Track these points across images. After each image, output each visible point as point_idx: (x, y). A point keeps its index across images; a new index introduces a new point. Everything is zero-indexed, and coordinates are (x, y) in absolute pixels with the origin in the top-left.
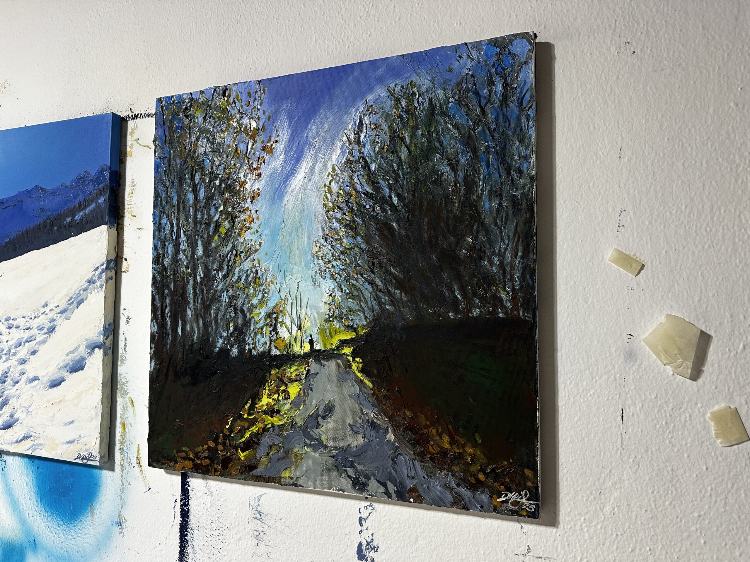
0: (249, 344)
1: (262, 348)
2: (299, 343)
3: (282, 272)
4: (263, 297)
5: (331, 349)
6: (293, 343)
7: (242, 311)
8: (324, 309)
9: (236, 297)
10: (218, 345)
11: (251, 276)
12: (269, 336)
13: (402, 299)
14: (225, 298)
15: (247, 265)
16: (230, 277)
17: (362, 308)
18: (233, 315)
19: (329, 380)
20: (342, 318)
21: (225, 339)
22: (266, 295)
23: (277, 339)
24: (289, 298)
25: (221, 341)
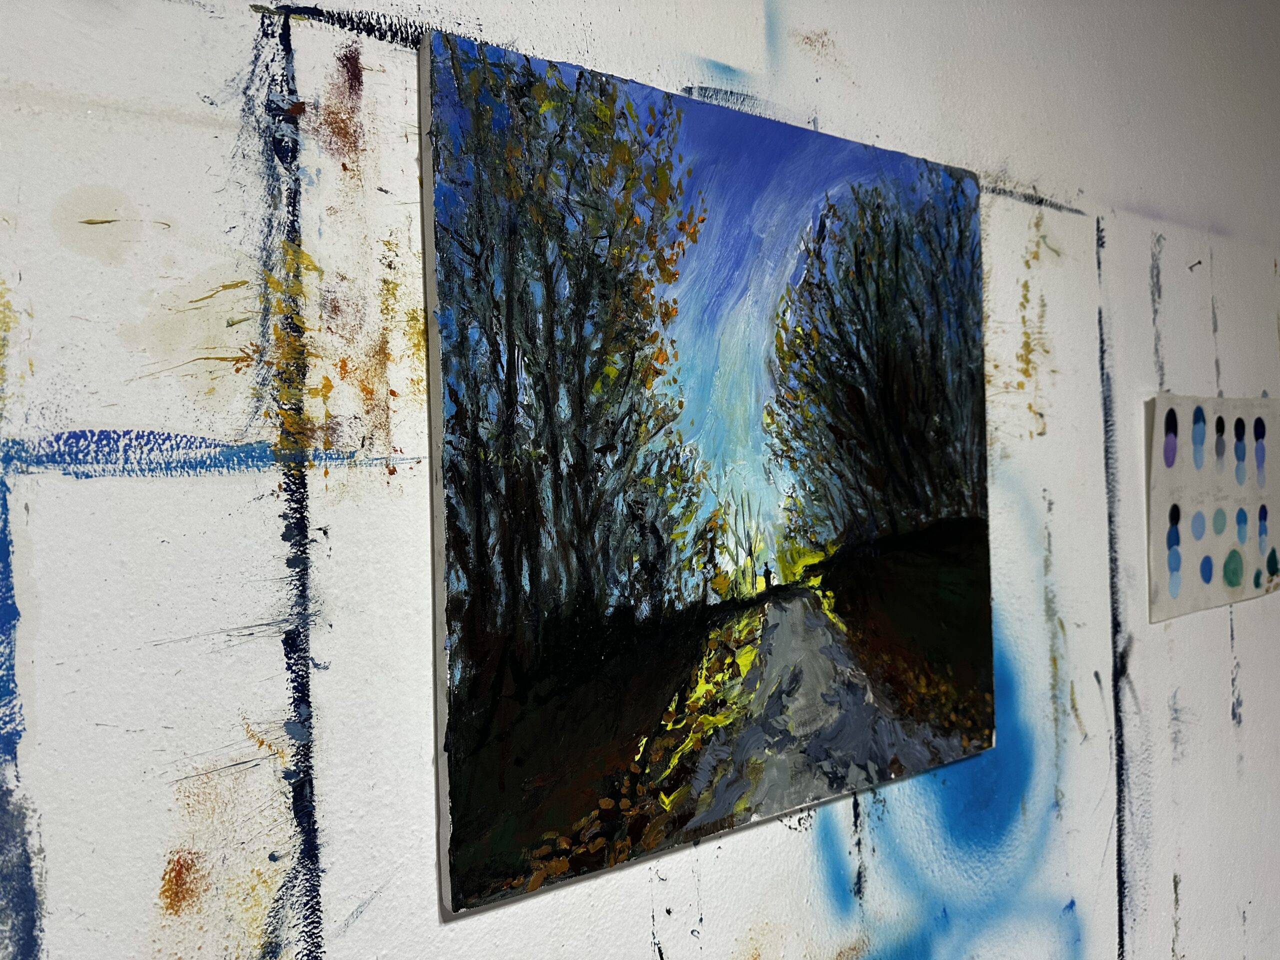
0: (669, 592)
1: (693, 596)
2: (749, 580)
3: (719, 459)
4: (690, 502)
5: (794, 582)
6: (741, 580)
7: (654, 530)
8: (782, 518)
9: (643, 504)
10: (612, 601)
11: (668, 462)
12: (703, 573)
13: (874, 498)
14: (620, 506)
15: (659, 443)
16: (629, 465)
17: (831, 514)
18: (637, 538)
19: (794, 632)
20: (806, 532)
21: (624, 587)
22: (694, 499)
23: (716, 575)
24: (732, 502)
25: (616, 592)
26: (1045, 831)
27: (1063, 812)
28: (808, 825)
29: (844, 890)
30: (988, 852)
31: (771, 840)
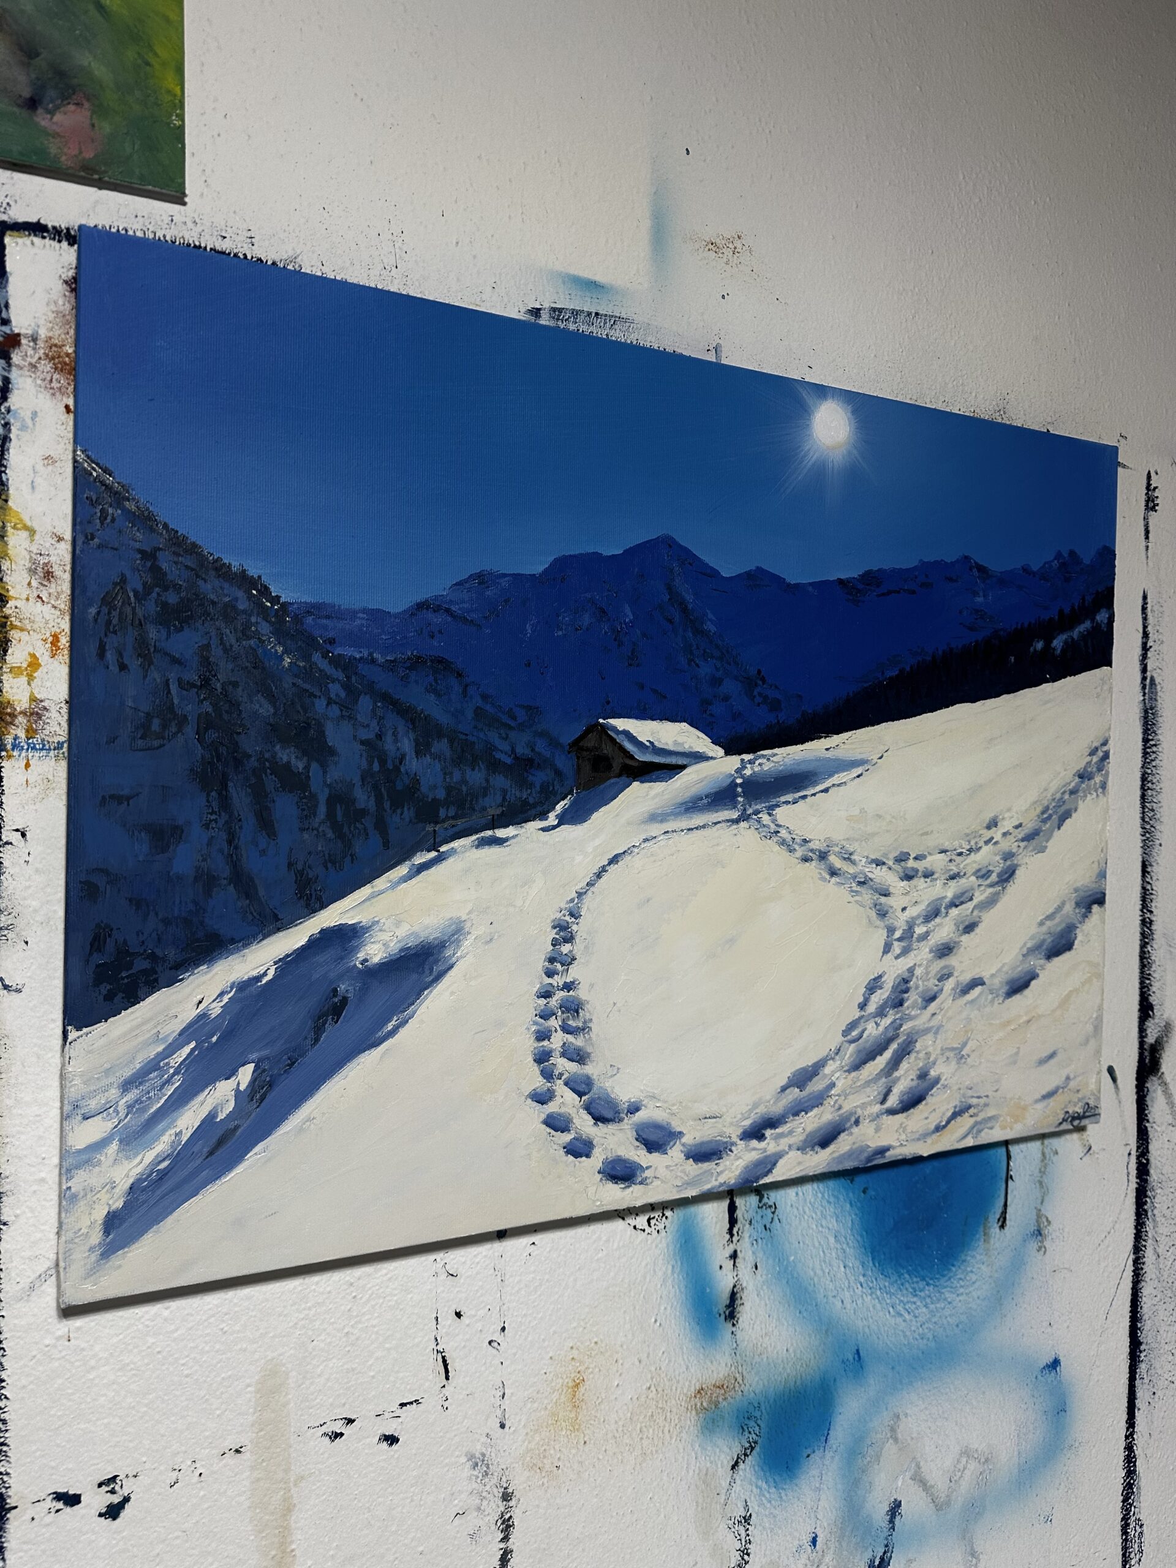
26: (1017, 1265)
27: (1047, 1244)
28: (661, 1226)
29: (709, 1312)
30: (928, 1284)
31: (608, 1241)
